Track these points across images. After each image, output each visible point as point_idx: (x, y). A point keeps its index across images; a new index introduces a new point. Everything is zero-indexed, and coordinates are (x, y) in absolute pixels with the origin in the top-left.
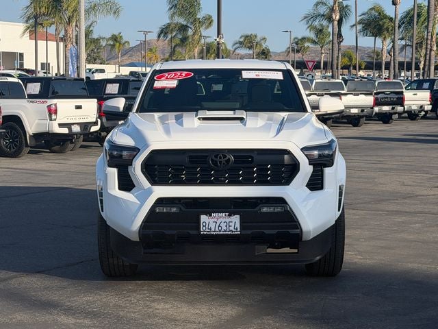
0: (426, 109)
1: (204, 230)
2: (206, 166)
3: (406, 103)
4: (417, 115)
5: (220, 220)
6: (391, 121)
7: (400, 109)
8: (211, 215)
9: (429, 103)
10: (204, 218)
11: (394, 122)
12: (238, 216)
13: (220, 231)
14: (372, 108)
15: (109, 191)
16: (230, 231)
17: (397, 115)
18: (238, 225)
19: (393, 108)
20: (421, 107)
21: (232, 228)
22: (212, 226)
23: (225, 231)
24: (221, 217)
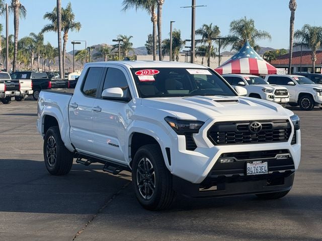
0: (29, 93)
1: (249, 173)
2: (248, 131)
3: (21, 88)
4: (23, 97)
5: (257, 166)
6: (10, 102)
7: (17, 93)
8: (252, 163)
9: (31, 89)
10: (249, 165)
11: (12, 103)
12: (266, 163)
13: (257, 172)
14: (4, 93)
15: (180, 151)
16: (262, 172)
17: (14, 97)
18: (266, 168)
19: (13, 93)
20: (26, 91)
21: (263, 170)
22: (253, 169)
23: (260, 172)
24: (258, 164)
